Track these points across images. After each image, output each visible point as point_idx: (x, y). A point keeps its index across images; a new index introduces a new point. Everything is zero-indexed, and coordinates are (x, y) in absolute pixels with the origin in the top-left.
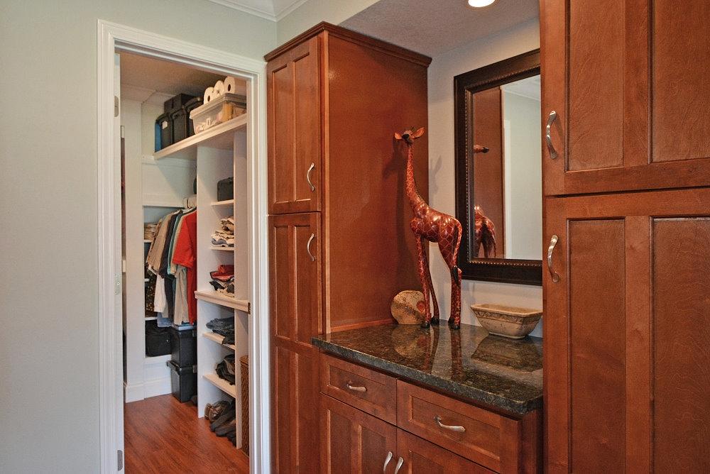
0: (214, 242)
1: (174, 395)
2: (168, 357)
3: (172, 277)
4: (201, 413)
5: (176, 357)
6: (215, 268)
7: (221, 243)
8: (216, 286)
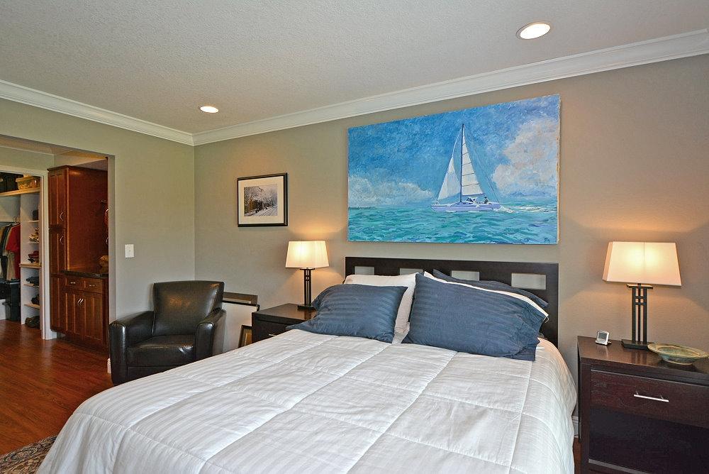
0: (31, 240)
1: (7, 319)
2: (4, 300)
3: (6, 257)
4: (23, 322)
5: (9, 300)
6: (32, 252)
7: (34, 240)
8: (31, 260)
